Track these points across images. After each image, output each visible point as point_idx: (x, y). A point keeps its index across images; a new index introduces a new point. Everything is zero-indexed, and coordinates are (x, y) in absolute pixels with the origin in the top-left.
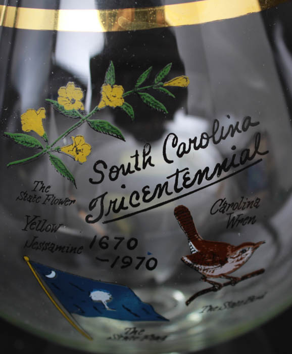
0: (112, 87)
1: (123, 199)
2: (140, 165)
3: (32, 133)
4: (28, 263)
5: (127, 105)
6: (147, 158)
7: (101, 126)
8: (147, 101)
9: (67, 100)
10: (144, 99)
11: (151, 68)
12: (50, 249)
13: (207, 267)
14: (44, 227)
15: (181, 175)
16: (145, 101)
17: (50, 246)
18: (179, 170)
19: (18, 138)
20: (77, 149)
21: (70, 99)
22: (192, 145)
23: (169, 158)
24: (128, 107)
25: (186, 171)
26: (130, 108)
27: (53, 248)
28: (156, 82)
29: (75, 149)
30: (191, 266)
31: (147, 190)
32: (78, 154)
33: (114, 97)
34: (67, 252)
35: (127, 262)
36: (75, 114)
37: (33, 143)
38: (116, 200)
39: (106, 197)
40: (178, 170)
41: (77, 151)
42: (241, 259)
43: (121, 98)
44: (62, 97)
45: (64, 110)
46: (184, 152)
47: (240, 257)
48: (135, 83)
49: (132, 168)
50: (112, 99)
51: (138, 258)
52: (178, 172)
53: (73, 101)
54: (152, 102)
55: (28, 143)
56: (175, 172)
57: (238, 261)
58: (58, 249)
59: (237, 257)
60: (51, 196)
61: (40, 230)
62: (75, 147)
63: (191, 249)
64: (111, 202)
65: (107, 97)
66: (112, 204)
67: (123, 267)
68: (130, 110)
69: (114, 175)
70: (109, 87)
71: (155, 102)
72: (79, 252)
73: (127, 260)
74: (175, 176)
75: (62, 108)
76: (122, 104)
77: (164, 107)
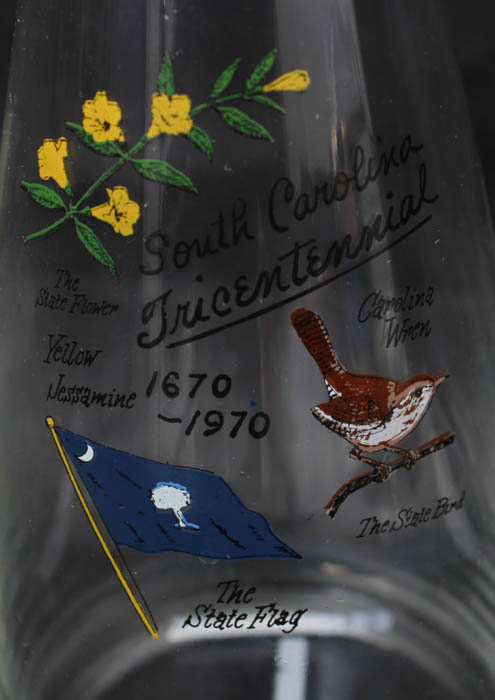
0: (170, 99)
1: (201, 301)
2: (229, 238)
3: (51, 183)
4: (53, 430)
5: (197, 131)
6: (240, 224)
7: (155, 170)
8: (234, 121)
9: (97, 123)
10: (228, 118)
11: (238, 60)
12: (84, 399)
13: (360, 428)
14: (74, 356)
15: (303, 254)
16: (231, 123)
17: (83, 394)
18: (301, 244)
19: (36, 192)
20: (116, 211)
21: (102, 121)
22: (321, 196)
23: (280, 223)
24: (200, 133)
25: (312, 245)
26: (204, 136)
27: (87, 397)
28: (249, 86)
29: (113, 211)
30: (332, 427)
31: (242, 283)
32: (118, 220)
33: (175, 116)
34: (110, 405)
35: (215, 424)
36: (111, 150)
37: (53, 200)
38: (188, 303)
39: (170, 298)
40: (297, 244)
41: (116, 214)
42: (413, 409)
43: (187, 119)
44: (89, 118)
45: (93, 141)
46: (307, 210)
47: (409, 406)
48: (212, 89)
49: (214, 245)
50: (171, 120)
51: (234, 414)
52: (298, 247)
53: (107, 126)
54: (244, 123)
55: (47, 201)
56: (293, 247)
57: (407, 413)
58: (95, 401)
59: (406, 404)
60: (81, 298)
61: (67, 361)
62: (114, 207)
63: (329, 392)
64: (180, 308)
65: (162, 117)
66: (182, 312)
67: (207, 433)
68: (203, 140)
69: (181, 259)
70: (164, 98)
71: (250, 123)
72: (130, 405)
73: (213, 418)
74: (293, 256)
75: (91, 137)
76: (189, 128)
77: (264, 132)
